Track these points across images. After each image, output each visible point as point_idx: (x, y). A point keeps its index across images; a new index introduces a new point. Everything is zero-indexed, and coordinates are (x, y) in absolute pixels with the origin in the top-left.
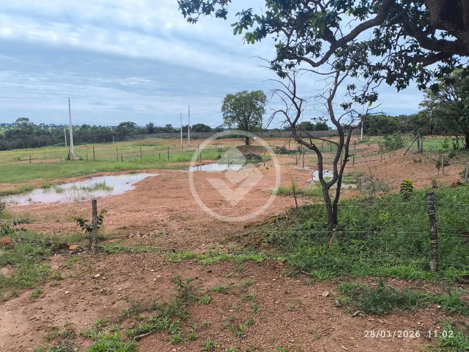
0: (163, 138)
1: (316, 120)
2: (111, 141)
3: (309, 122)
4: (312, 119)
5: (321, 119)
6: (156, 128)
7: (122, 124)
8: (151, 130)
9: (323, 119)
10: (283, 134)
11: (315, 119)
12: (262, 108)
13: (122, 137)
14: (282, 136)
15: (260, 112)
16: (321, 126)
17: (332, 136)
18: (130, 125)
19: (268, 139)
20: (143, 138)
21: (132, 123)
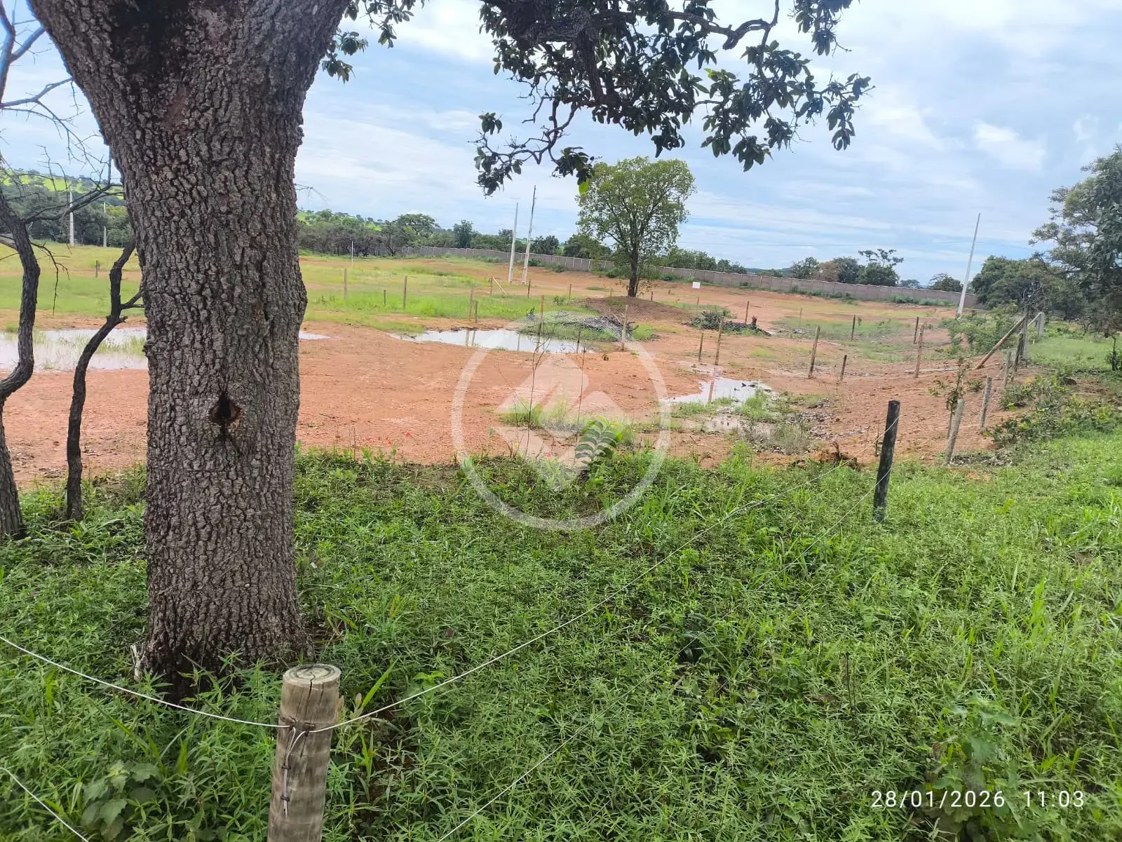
0: (485, 261)
1: (873, 257)
2: (365, 255)
3: (854, 261)
4: (861, 253)
5: (885, 257)
6: (475, 235)
7: (403, 220)
8: (464, 239)
9: (890, 256)
10: (776, 282)
11: (869, 253)
12: (680, 207)
13: (393, 248)
14: (772, 288)
15: (672, 215)
16: (880, 272)
17: (901, 302)
18: (423, 223)
19: (735, 290)
20: (439, 256)
21: (427, 218)
